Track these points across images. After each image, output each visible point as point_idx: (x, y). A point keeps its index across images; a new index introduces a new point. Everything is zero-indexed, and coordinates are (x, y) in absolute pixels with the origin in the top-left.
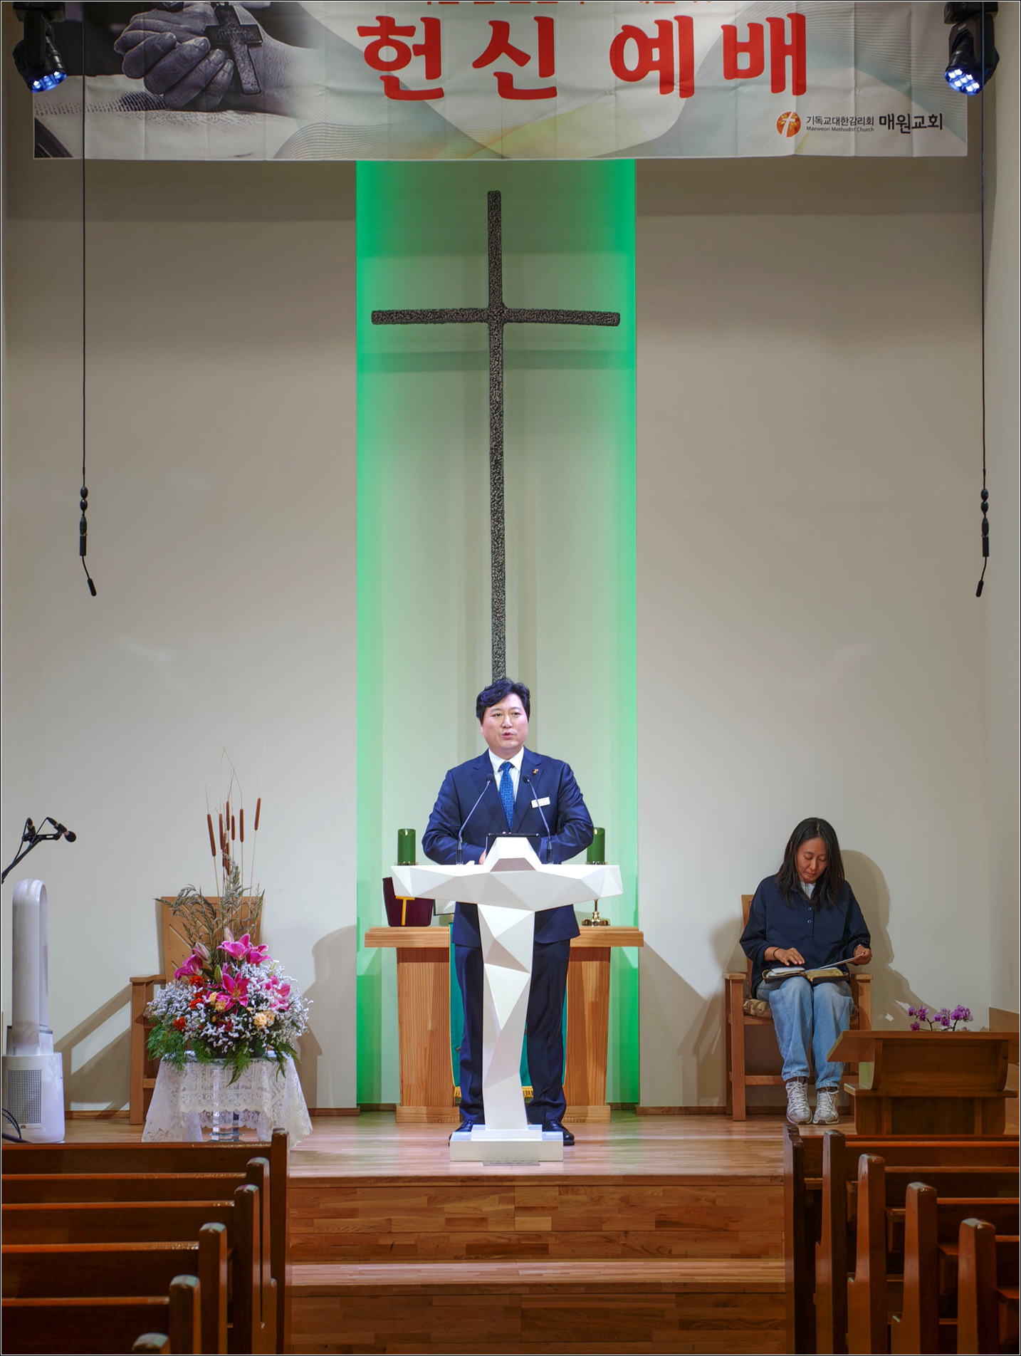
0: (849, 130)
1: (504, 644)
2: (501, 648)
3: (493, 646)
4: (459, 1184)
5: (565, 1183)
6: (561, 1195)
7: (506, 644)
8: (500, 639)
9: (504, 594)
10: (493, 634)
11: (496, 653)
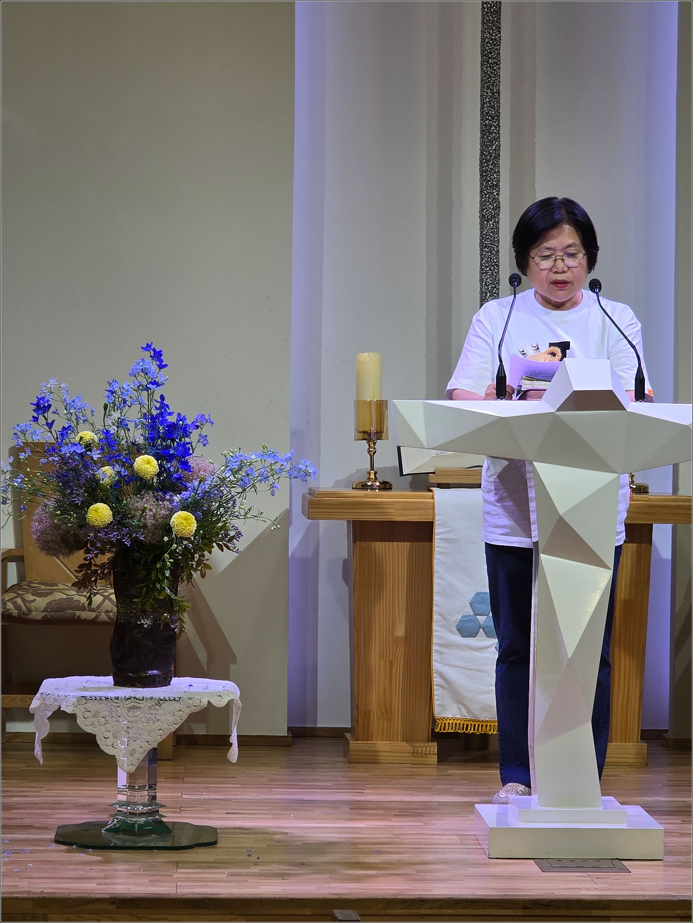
1: (498, 102)
2: (493, 107)
3: (483, 104)
7: (501, 102)
8: (493, 94)
9: (499, 32)
10: (483, 87)
11: (487, 114)
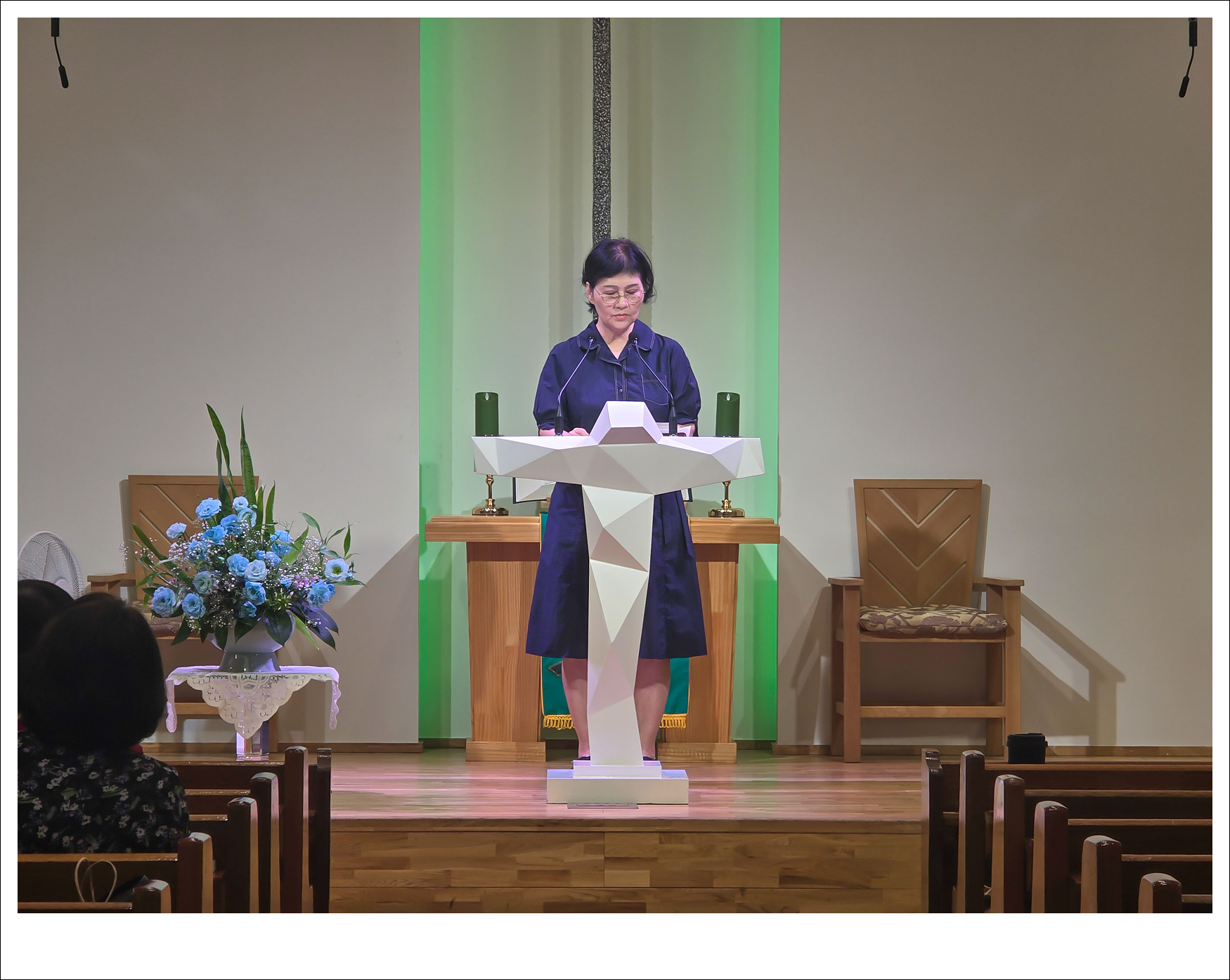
4: (535, 829)
5: (668, 829)
6: (663, 843)
7: (611, 156)
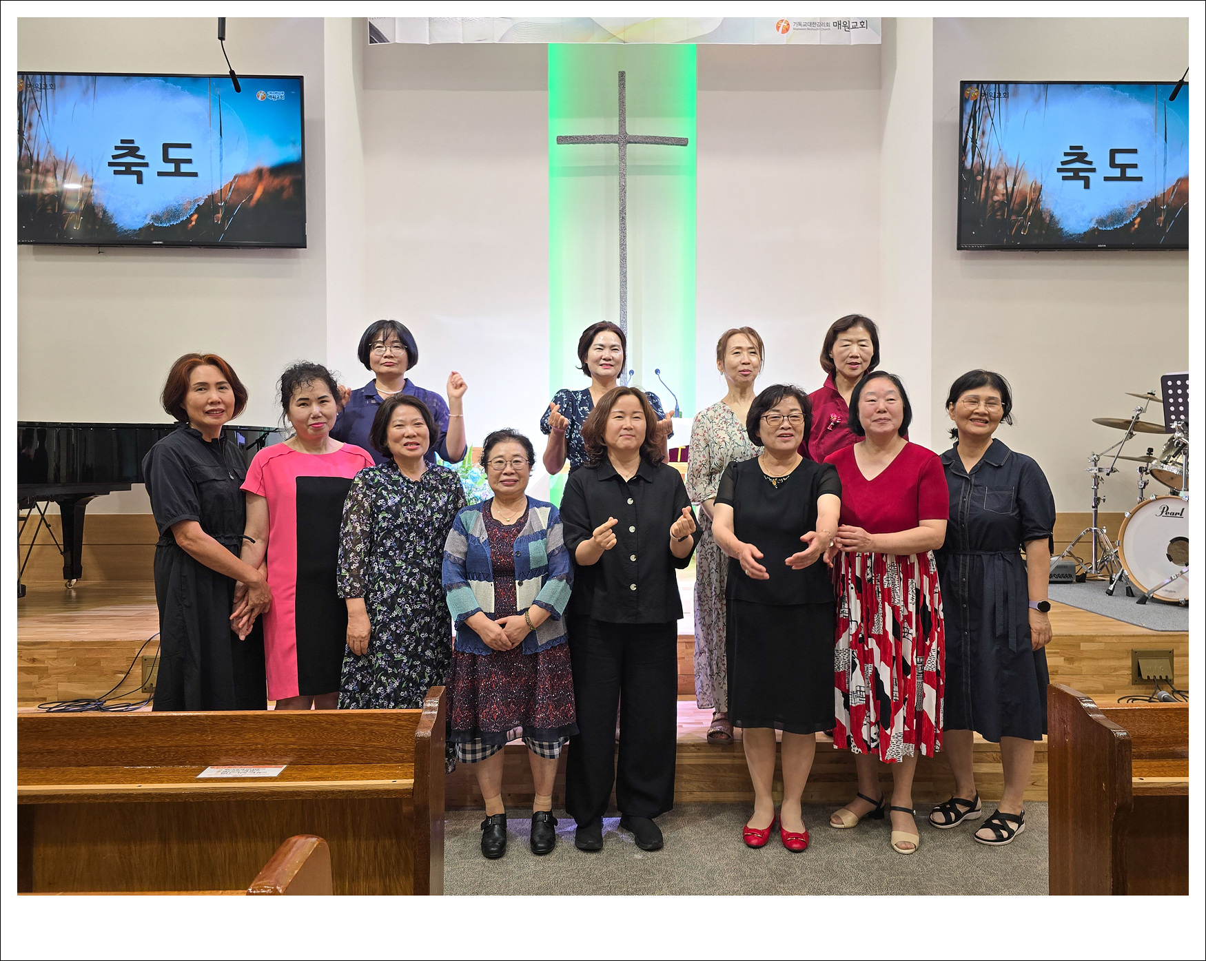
0: (817, 29)
